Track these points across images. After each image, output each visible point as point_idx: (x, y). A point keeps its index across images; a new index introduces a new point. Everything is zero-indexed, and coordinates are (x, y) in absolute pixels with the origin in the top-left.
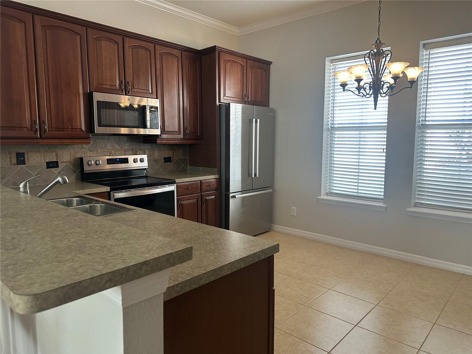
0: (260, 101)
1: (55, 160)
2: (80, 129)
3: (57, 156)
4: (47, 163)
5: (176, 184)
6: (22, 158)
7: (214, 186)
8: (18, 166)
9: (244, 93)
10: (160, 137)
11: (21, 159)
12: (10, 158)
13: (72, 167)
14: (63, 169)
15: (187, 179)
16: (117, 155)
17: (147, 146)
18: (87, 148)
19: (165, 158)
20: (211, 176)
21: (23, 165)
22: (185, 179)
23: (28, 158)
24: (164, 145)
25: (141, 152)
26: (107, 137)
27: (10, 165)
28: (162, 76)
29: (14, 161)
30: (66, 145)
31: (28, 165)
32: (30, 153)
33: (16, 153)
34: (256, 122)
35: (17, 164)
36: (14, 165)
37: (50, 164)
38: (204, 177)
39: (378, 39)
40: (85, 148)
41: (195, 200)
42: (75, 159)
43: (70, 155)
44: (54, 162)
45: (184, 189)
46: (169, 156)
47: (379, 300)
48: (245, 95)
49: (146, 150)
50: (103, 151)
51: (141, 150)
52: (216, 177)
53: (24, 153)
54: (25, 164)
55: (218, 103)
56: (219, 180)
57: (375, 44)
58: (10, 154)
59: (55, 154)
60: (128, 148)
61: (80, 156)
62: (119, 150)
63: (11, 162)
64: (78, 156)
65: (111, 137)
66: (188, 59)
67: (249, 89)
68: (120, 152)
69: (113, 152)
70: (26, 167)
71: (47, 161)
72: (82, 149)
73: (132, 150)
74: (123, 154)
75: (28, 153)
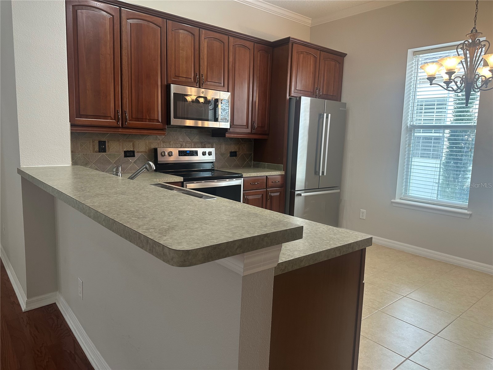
0: (332, 95)
1: (132, 150)
2: (157, 120)
3: (134, 146)
4: (125, 152)
5: (243, 179)
6: (104, 147)
7: (279, 183)
8: (100, 153)
9: (316, 86)
10: (229, 131)
11: (102, 147)
12: (93, 145)
13: (147, 158)
14: (138, 159)
15: (254, 174)
16: (187, 147)
17: (215, 140)
18: (161, 140)
19: (231, 153)
20: (277, 172)
21: (104, 153)
22: (252, 174)
23: (108, 146)
24: (231, 139)
25: (209, 145)
26: (179, 129)
27: (93, 152)
28: (234, 69)
29: (97, 148)
30: (143, 135)
31: (108, 153)
32: (110, 142)
33: (98, 142)
34: (327, 117)
35: (99, 152)
36: (97, 152)
37: (127, 153)
38: (270, 173)
39: (474, 28)
40: (159, 140)
41: (260, 196)
42: (150, 150)
43: (145, 145)
44: (131, 151)
45: (251, 184)
46: (235, 151)
47: (461, 312)
48: (317, 89)
49: (214, 144)
50: (175, 142)
51: (209, 143)
52: (281, 173)
53: (105, 141)
54: (106, 152)
55: (288, 97)
56: (284, 177)
57: (470, 34)
58: (93, 142)
59: (132, 143)
60: (197, 141)
61: (154, 147)
62: (189, 143)
63: (94, 149)
64: (153, 146)
65: (183, 129)
66: (261, 51)
67: (321, 82)
68: (190, 144)
69: (184, 145)
70: (106, 155)
71: (124, 150)
72: (157, 140)
73: (202, 143)
74: (193, 147)
75: (108, 142)
